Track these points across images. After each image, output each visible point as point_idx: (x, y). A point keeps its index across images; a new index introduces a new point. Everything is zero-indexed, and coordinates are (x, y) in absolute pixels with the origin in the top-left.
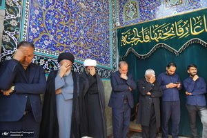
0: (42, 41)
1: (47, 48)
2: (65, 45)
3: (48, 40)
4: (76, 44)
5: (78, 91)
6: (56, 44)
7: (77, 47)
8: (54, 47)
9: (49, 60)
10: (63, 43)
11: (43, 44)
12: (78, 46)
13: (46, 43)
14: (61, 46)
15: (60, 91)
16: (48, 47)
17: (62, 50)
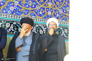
0: (7, 7)
1: (12, 13)
2: (30, 9)
3: (13, 6)
4: (42, 6)
5: (34, 50)
6: (21, 8)
7: (44, 9)
8: (19, 12)
9: (15, 23)
10: (28, 7)
11: (9, 9)
12: (45, 7)
13: (12, 8)
14: (26, 10)
15: (20, 49)
16: (14, 12)
17: (27, 13)
